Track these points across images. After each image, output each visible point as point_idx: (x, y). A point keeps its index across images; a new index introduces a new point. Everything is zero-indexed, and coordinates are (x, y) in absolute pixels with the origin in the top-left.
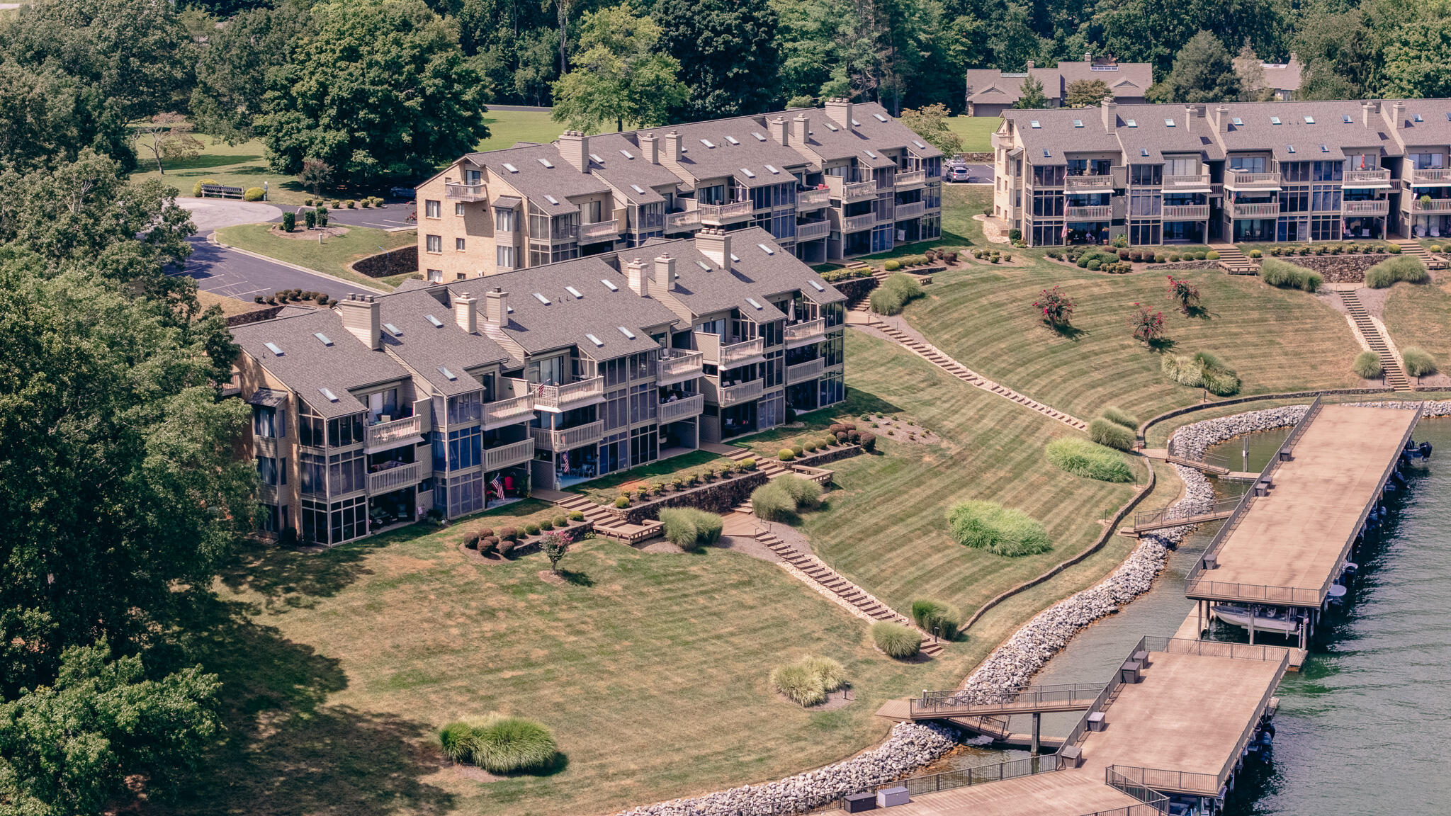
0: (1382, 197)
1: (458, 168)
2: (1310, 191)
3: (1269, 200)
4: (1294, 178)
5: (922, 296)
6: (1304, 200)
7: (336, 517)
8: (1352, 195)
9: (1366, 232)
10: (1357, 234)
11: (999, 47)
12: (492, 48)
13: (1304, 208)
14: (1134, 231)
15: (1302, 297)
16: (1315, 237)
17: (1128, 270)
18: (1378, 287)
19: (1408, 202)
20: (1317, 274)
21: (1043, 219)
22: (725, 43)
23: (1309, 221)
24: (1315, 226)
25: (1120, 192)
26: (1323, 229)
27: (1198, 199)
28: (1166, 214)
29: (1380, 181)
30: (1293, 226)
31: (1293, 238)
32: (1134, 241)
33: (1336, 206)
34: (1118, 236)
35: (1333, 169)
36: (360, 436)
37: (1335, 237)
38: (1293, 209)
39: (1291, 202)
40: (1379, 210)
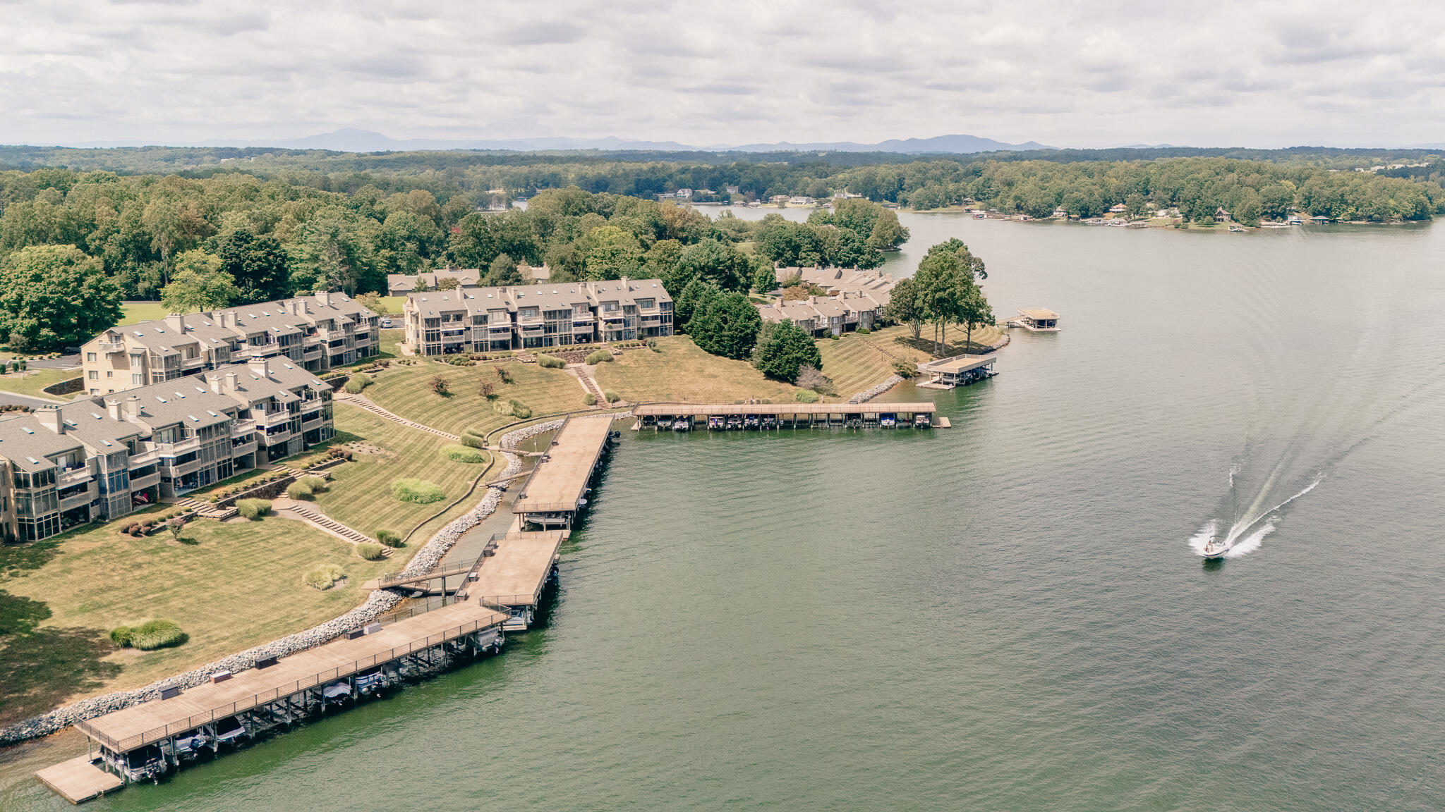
0: (590, 324)
1: (106, 335)
2: (558, 324)
3: (539, 328)
4: (550, 318)
5: (372, 383)
6: (555, 327)
7: (40, 526)
8: (576, 325)
9: (584, 340)
10: (580, 341)
11: (403, 264)
12: (124, 272)
13: (555, 331)
14: (476, 346)
15: (557, 371)
16: (561, 344)
17: (474, 364)
18: (591, 364)
19: (602, 326)
20: (564, 360)
21: (431, 343)
22: (258, 266)
23: (558, 337)
24: (561, 339)
25: (468, 329)
26: (565, 340)
27: (505, 330)
28: (491, 338)
29: (589, 317)
30: (551, 340)
31: (551, 345)
32: (476, 350)
33: (570, 330)
34: (469, 349)
35: (566, 313)
36: (53, 480)
37: (571, 343)
38: (550, 332)
39: (548, 329)
40: (590, 330)
